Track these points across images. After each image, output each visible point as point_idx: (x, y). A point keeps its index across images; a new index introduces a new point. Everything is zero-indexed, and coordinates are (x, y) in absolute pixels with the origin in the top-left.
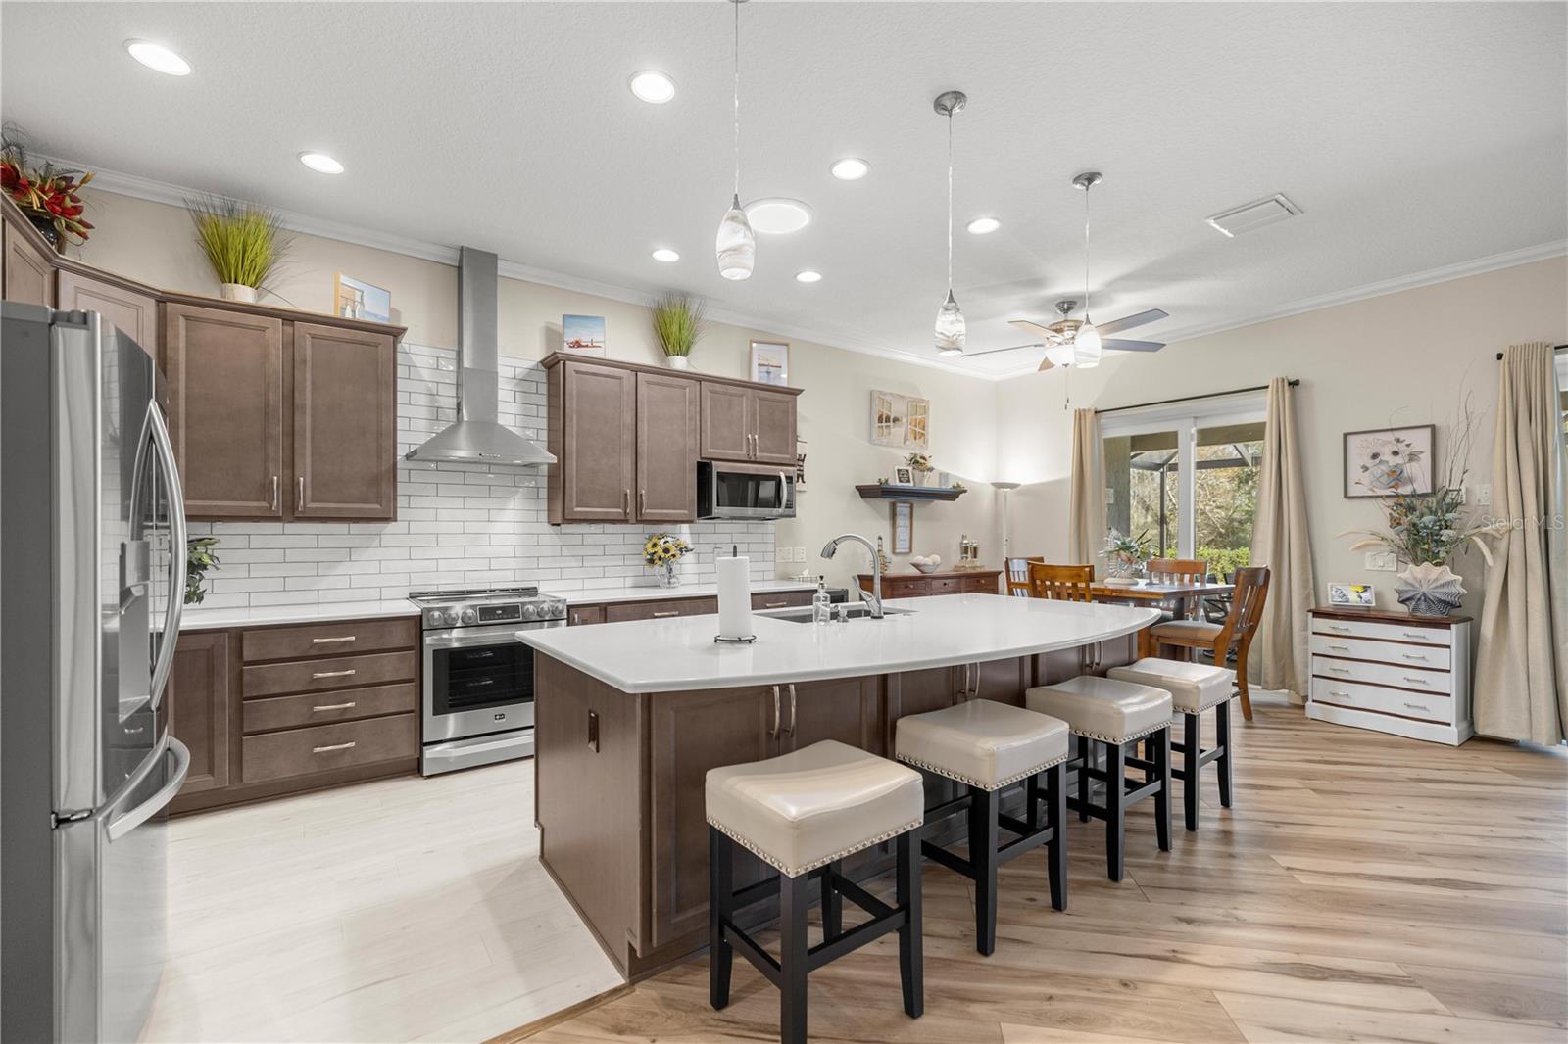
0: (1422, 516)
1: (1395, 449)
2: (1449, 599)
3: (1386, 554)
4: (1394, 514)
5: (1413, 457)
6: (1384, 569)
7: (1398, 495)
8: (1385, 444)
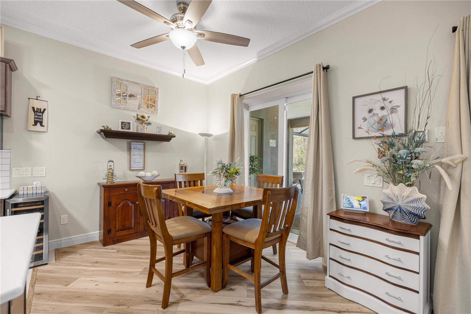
0: (399, 150)
1: (382, 105)
2: (417, 212)
3: (376, 176)
4: (381, 149)
5: (393, 110)
6: (374, 185)
7: (383, 136)
8: (376, 102)
